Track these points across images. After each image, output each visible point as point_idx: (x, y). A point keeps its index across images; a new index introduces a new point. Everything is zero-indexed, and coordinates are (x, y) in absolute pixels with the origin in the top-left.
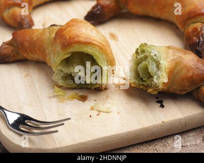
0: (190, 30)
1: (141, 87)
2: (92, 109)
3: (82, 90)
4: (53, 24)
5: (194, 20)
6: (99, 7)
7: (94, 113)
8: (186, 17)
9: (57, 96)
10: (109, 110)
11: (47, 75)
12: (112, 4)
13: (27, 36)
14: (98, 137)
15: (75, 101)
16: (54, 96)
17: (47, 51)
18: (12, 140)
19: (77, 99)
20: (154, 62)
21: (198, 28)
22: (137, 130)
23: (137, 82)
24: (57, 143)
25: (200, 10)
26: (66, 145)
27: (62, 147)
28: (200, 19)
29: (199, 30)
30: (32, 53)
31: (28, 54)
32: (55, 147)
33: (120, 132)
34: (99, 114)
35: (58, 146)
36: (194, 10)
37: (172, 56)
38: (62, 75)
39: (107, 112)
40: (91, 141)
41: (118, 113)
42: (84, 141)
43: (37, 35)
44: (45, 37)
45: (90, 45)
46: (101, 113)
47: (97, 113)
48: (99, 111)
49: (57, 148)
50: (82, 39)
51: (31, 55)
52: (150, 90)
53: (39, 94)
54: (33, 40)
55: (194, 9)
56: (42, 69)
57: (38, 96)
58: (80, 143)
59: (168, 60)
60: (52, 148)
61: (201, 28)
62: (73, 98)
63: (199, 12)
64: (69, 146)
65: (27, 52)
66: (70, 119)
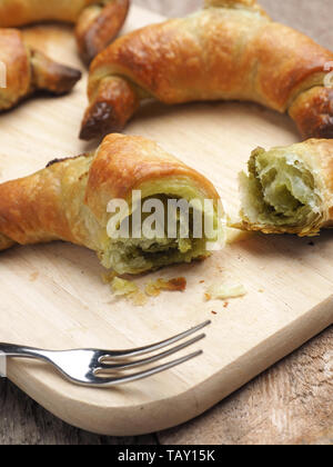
0: (307, 105)
1: (284, 230)
2: (208, 298)
3: (164, 270)
4: (53, 159)
5: (305, 84)
6: (104, 105)
7: (217, 305)
8: (287, 83)
9: (125, 295)
10: (241, 291)
11: (74, 263)
12: (126, 94)
13: (12, 196)
14: (254, 345)
15: (164, 294)
16: (118, 298)
17: (68, 215)
18: (96, 404)
19: (165, 289)
20: (298, 178)
21: (321, 97)
22: (313, 311)
23: (272, 223)
24: (187, 381)
25: (311, 62)
26: (206, 378)
27: (201, 384)
28: (315, 79)
29: (326, 99)
30: (31, 228)
31: (23, 232)
32: (188, 388)
33: (285, 324)
34: (227, 304)
35: (192, 384)
36: (299, 67)
37: (326, 155)
38: (122, 252)
39: (241, 296)
40: (246, 354)
41: (261, 291)
42: (233, 360)
43: (34, 189)
44: (54, 187)
45: (173, 177)
46: (230, 301)
47: (223, 303)
48: (223, 299)
49: (192, 389)
50: (157, 169)
51: (29, 233)
52: (306, 231)
53: (85, 304)
54: (29, 201)
55: (298, 63)
56: (57, 256)
57: (86, 308)
58: (230, 366)
59: (323, 165)
60: (182, 391)
61: (327, 96)
62: (158, 290)
63: (310, 67)
64: (210, 378)
65: (19, 228)
66: (209, 322)
